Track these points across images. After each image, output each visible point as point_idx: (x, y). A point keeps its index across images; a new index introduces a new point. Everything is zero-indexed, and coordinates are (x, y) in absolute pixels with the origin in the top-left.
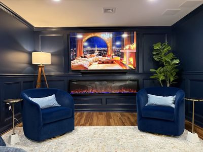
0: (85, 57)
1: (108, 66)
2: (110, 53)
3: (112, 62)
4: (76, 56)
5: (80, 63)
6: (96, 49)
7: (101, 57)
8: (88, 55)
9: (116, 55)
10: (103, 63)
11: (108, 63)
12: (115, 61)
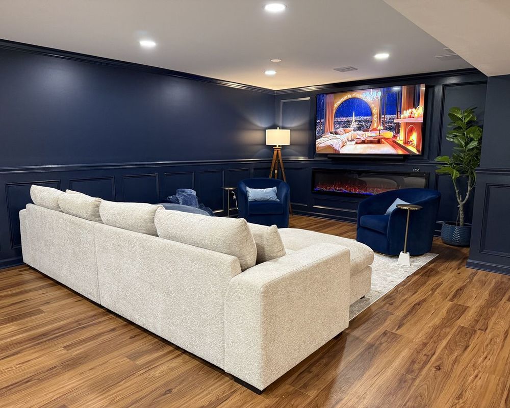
0: (336, 133)
1: (371, 148)
2: (375, 126)
3: (379, 142)
4: (323, 132)
5: (329, 143)
6: (354, 118)
7: (361, 132)
8: (341, 129)
9: (386, 129)
10: (364, 142)
11: (371, 142)
12: (384, 138)
